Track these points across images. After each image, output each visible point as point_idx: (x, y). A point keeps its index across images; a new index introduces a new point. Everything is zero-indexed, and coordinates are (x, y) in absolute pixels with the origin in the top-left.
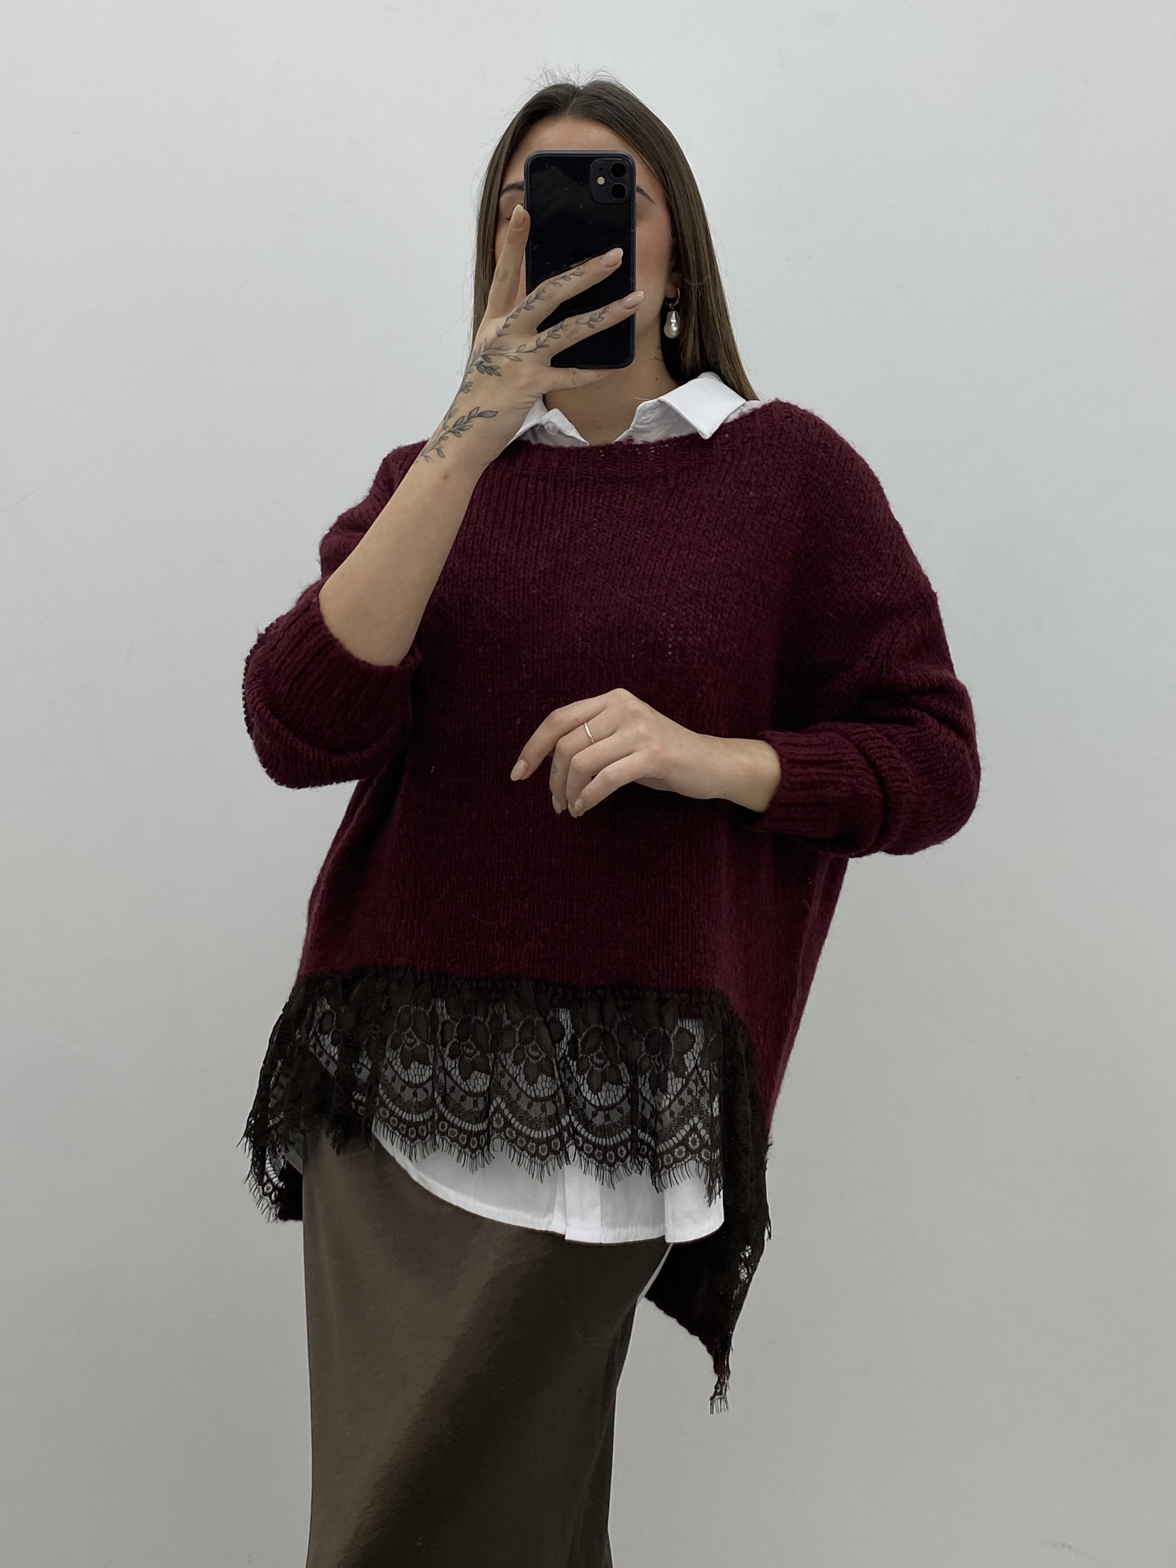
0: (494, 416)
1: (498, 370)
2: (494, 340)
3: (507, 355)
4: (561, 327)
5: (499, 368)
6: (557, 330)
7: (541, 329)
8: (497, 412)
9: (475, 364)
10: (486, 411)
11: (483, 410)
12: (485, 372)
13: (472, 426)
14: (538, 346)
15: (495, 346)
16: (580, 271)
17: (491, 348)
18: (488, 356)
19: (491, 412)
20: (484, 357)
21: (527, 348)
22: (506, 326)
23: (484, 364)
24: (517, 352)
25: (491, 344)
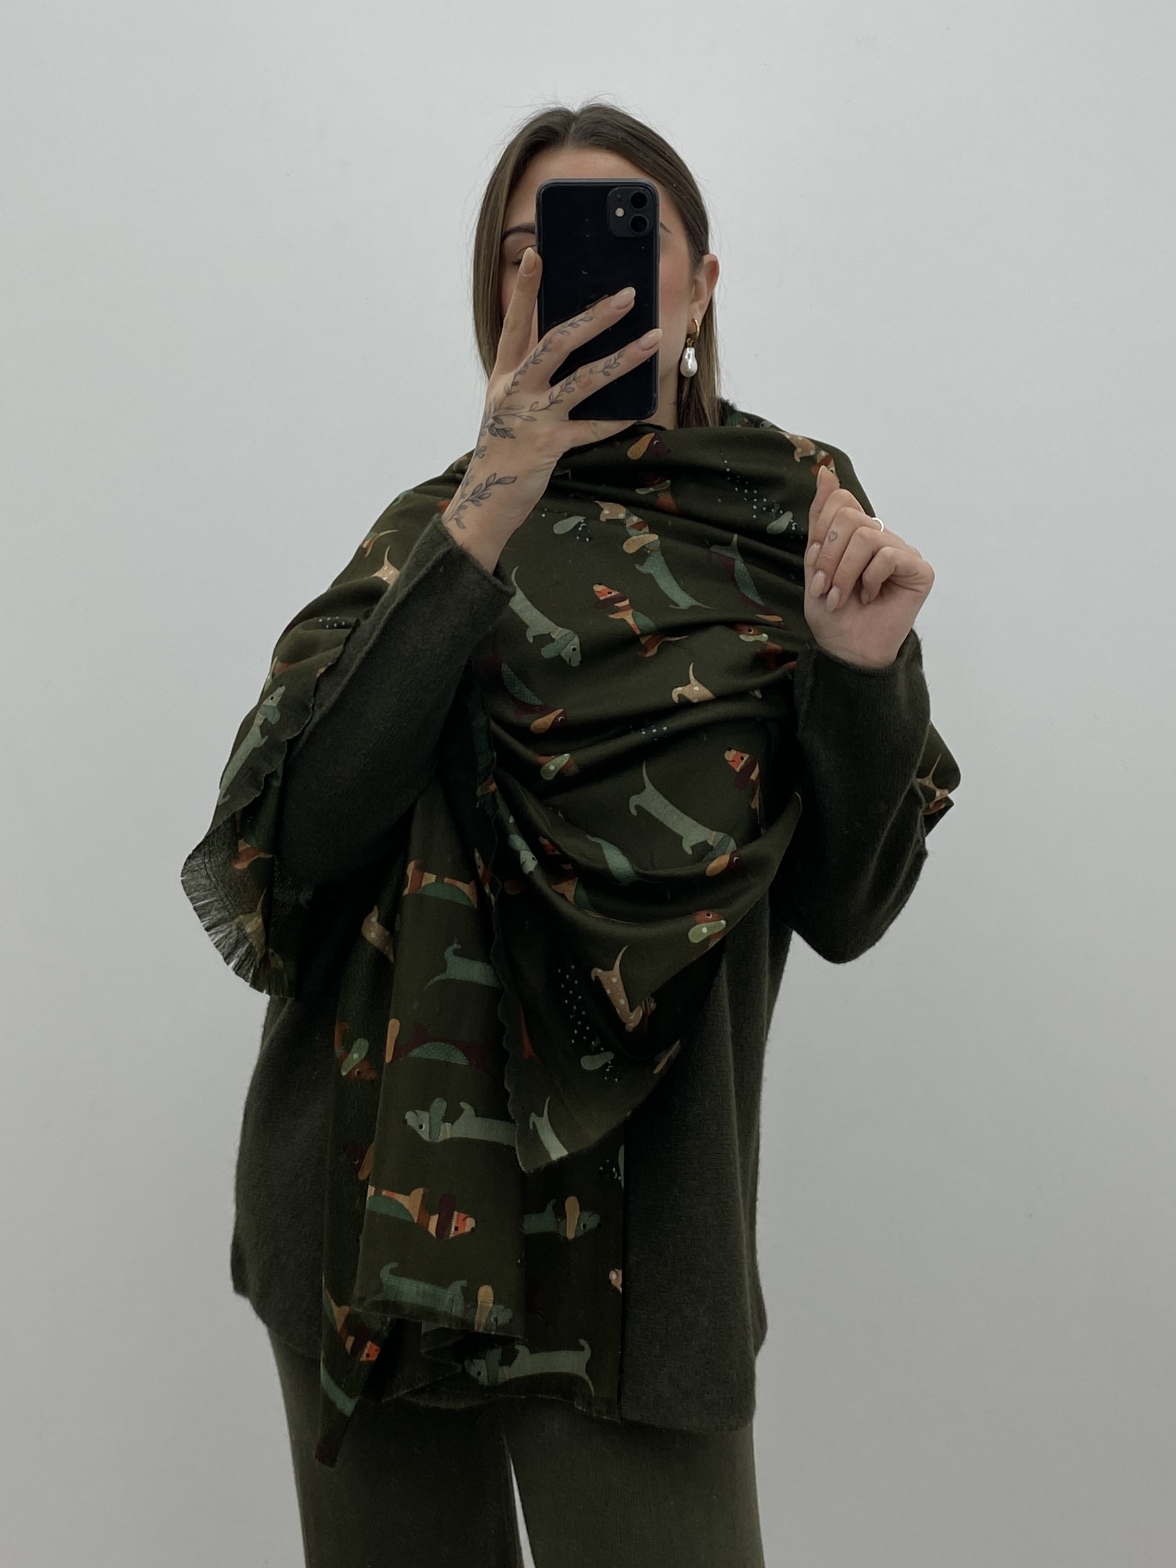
0: (514, 481)
2: (504, 399)
3: (519, 415)
4: (574, 379)
7: (553, 382)
10: (503, 478)
12: (500, 436)
16: (589, 315)
17: (501, 408)
23: (496, 426)
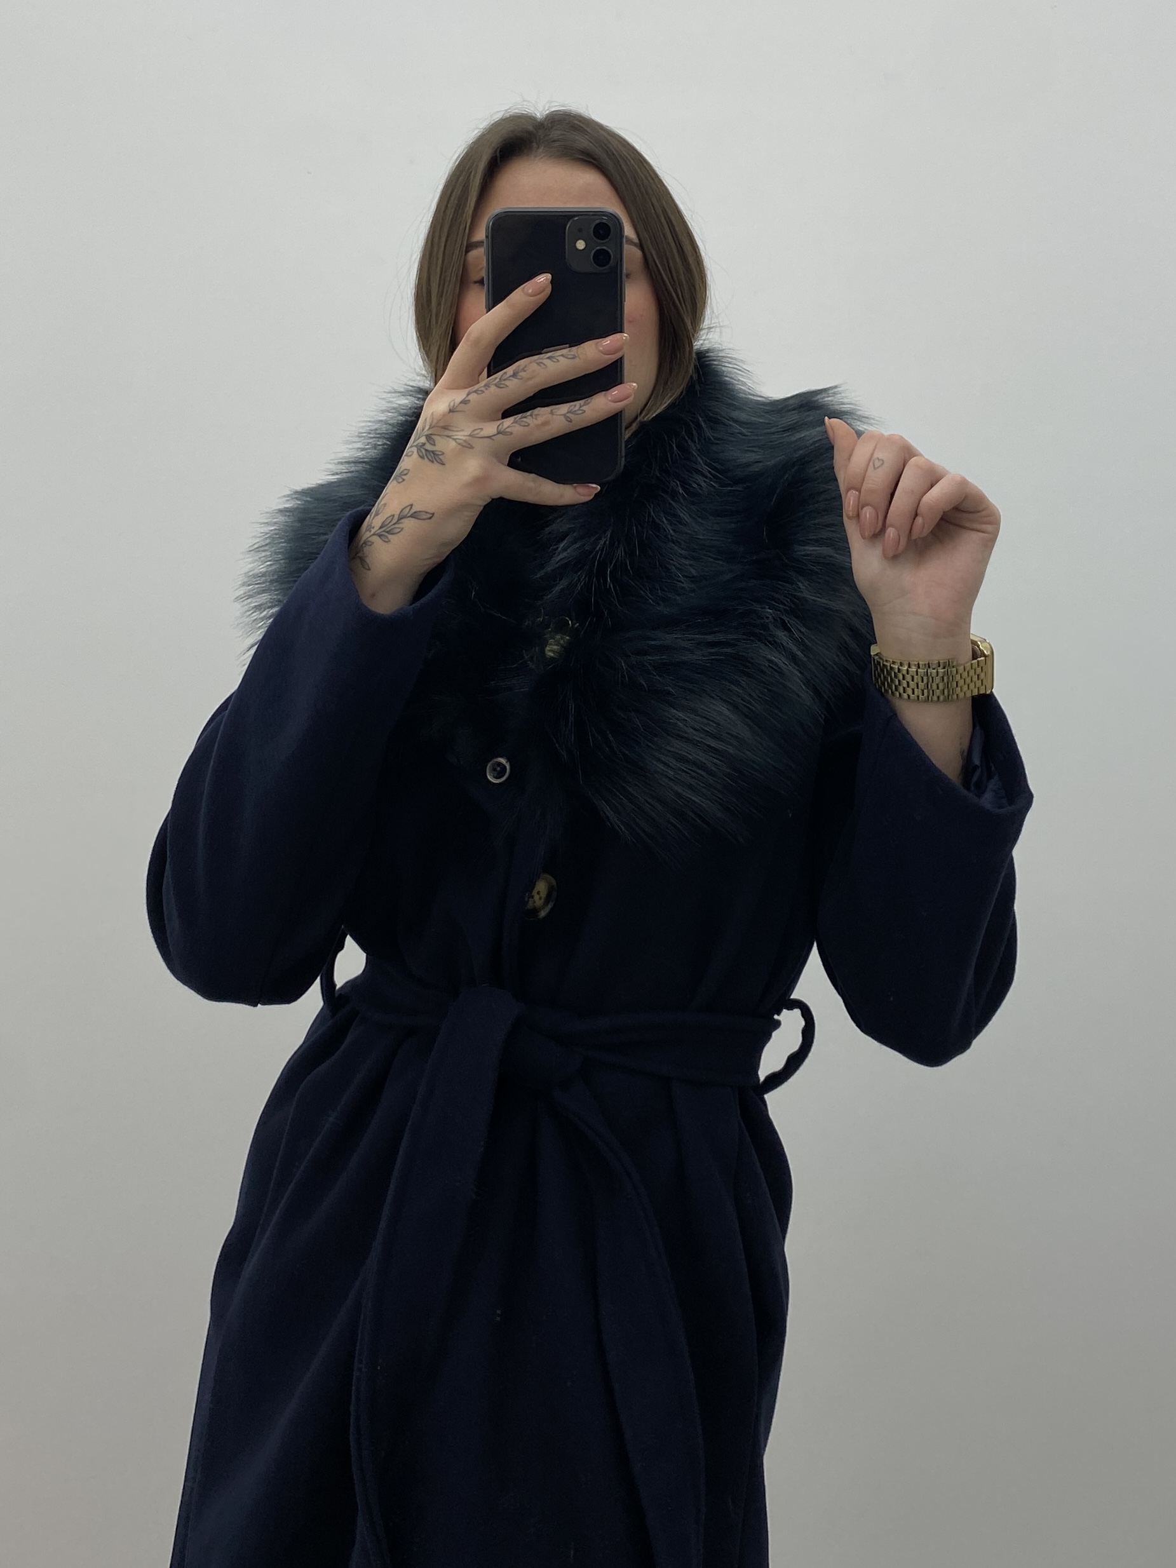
0: (431, 518)
1: (441, 457)
2: (444, 415)
3: (455, 437)
4: (531, 416)
5: (443, 454)
6: (525, 417)
7: (506, 414)
8: (433, 514)
9: (416, 446)
10: (420, 512)
11: (418, 510)
12: (425, 457)
13: (402, 529)
14: (499, 433)
15: (441, 424)
16: (572, 353)
17: (437, 427)
18: (433, 437)
19: (426, 512)
20: (428, 437)
21: (485, 433)
22: (464, 402)
23: (424, 447)
24: (470, 436)
25: (439, 421)
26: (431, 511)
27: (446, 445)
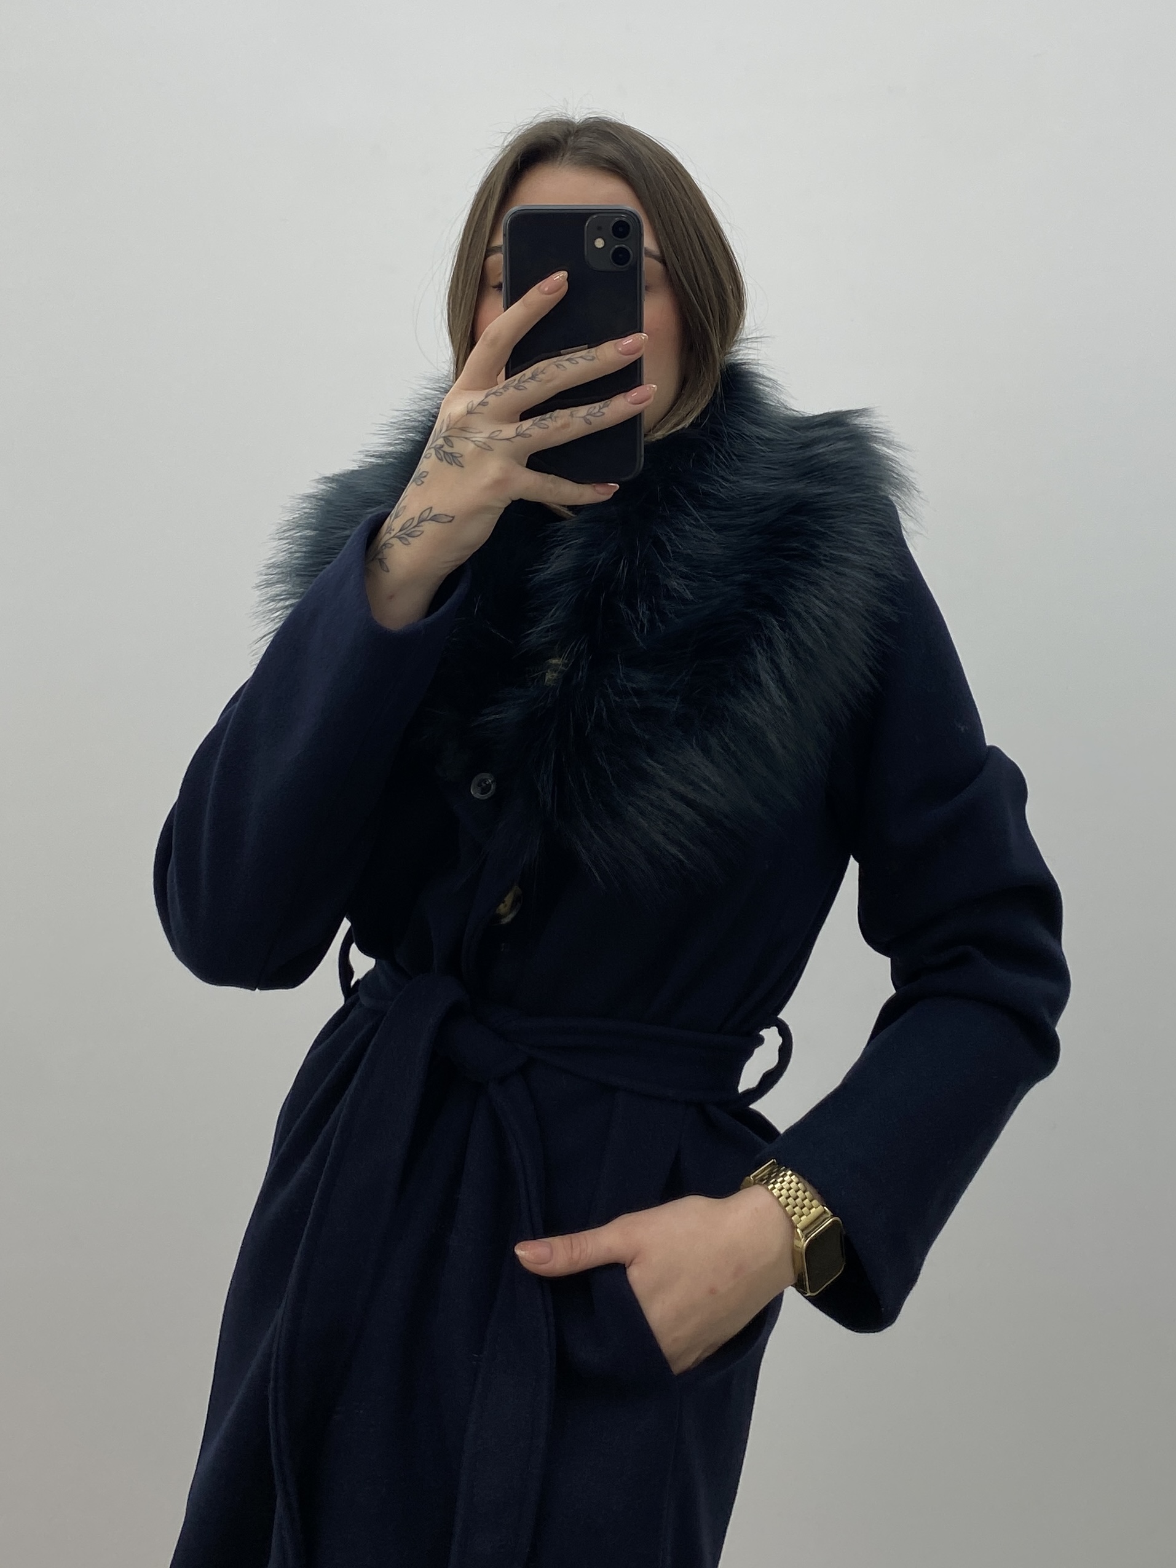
4: (553, 419)
11: (438, 513)
14: (518, 435)
23: (444, 450)
26: (453, 515)
27: (464, 447)
